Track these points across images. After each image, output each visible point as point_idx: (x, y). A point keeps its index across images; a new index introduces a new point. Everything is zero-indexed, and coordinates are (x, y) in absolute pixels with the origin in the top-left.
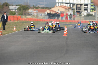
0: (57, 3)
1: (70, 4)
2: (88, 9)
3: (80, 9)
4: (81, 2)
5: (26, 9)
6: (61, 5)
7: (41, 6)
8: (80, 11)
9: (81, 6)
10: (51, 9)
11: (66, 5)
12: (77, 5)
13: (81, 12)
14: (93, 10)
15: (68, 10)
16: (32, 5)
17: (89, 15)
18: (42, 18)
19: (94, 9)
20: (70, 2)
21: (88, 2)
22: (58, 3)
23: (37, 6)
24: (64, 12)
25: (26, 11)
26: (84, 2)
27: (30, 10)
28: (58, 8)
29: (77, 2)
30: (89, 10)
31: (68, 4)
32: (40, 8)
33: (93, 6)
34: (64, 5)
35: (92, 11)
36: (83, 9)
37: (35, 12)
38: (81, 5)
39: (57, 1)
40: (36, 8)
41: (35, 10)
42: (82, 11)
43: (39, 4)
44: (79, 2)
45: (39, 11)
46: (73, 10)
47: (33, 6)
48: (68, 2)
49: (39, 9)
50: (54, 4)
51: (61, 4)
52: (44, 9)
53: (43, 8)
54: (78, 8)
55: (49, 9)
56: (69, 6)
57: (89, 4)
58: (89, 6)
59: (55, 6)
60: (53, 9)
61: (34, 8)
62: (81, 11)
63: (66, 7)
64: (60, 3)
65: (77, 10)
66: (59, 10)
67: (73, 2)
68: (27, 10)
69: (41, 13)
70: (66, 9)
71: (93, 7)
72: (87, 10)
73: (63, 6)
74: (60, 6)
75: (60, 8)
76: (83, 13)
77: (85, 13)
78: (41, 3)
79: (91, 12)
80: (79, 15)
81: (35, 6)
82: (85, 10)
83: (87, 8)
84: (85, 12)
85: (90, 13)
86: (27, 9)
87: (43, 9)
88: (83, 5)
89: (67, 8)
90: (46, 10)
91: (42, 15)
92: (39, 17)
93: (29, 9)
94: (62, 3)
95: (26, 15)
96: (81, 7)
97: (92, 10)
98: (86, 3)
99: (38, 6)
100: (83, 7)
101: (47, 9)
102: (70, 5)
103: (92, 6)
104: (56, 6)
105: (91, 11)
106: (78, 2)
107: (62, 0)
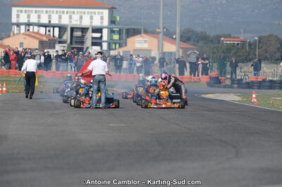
0: (14, 24)
2: (104, 42)
3: (83, 43)
4: (81, 22)
8: (83, 48)
9: (82, 32)
12: (72, 29)
14: (117, 45)
19: (121, 42)
20: (50, 21)
21: (102, 23)
22: (18, 25)
26: (91, 22)
28: (21, 39)
29: (71, 22)
30: (105, 46)
31: (45, 26)
34: (36, 29)
35: (115, 48)
36: (88, 42)
38: (84, 30)
39: (14, 20)
42: (88, 48)
44: (75, 22)
46: (64, 45)
48: (44, 20)
51: (27, 27)
54: (74, 40)
57: (105, 27)
58: (105, 32)
59: (12, 34)
60: (7, 42)
62: (85, 46)
63: (41, 35)
64: (22, 24)
65: (71, 44)
66: (21, 44)
67: (60, 21)
71: (116, 37)
72: (100, 44)
73: (33, 32)
74: (23, 34)
75: (25, 38)
79: (113, 49)
82: (94, 44)
83: (101, 38)
85: (112, 53)
88: (90, 30)
89: (45, 39)
94: (28, 24)
96: (86, 37)
97: (115, 44)
98: (97, 23)
100: (90, 35)
103: (113, 32)
104: (14, 35)
107: (29, 16)
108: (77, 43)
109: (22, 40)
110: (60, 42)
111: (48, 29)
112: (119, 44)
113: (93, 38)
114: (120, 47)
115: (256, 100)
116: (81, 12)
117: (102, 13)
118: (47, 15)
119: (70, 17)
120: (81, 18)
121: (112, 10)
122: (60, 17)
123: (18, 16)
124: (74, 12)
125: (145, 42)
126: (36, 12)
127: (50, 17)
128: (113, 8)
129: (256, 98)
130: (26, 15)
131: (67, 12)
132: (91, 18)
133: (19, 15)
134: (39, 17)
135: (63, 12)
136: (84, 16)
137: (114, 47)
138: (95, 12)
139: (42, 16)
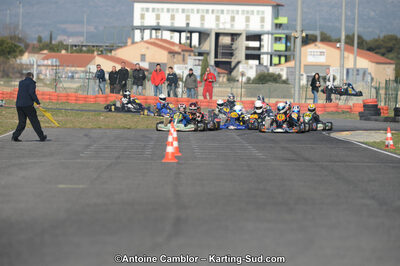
0: (137, 28)
1: (191, 32)
2: (264, 53)
3: (232, 55)
4: (232, 25)
5: (9, 53)
6: (154, 36)
7: (71, 41)
8: (230, 63)
9: (233, 40)
10: (111, 51)
11: (171, 37)
12: (218, 35)
13: (235, 67)
14: (283, 59)
15: (180, 57)
16: (37, 36)
17: (264, 78)
18: (77, 90)
19: (287, 53)
20: (188, 24)
21: (262, 26)
22: (142, 29)
23: (53, 42)
24: (165, 65)
25: (12, 61)
26: (247, 26)
27: (26, 59)
28: (142, 49)
29: (218, 25)
30: (265, 59)
31: (180, 31)
32: (67, 49)
33: (284, 40)
34: (167, 35)
35: (280, 63)
36: (240, 54)
37: (48, 66)
38: (234, 36)
39: (137, 22)
40: (50, 47)
41: (46, 58)
42: (239, 63)
43: (65, 32)
44: (226, 26)
45: (64, 63)
46: (201, 58)
47: (40, 40)
48: (180, 23)
49: (63, 52)
50: (125, 33)
51: (154, 32)
52: (83, 51)
53: (78, 49)
54: (220, 51)
55: (101, 54)
56: (183, 41)
57: (268, 33)
58: (266, 39)
59: (129, 41)
60: (120, 53)
61: (42, 49)
62: (234, 61)
63: (173, 44)
64: (147, 28)
65: (216, 57)
66: (143, 57)
67: (202, 24)
68: (15, 57)
69: (73, 69)
70: (172, 53)
71: (281, 47)
72: (257, 57)
73: (162, 40)
74: (147, 42)
75: (148, 48)
76: (241, 68)
77: (249, 70)
78: (70, 28)
79: (275, 65)
80: (225, 80)
81: (48, 40)
82: (248, 57)
83: (259, 49)
84: (251, 68)
85: (272, 70)
86: (14, 51)
87: (81, 51)
88: (243, 37)
89: (177, 49)
90: (94, 58)
91: (76, 76)
92: (66, 85)
93: (22, 53)
94: (157, 29)
95: (11, 75)
96: (234, 47)
97: (280, 56)
98: (255, 27)
99: (59, 38)
100: (242, 44)
101: (96, 53)
102: (190, 38)
103: (278, 40)
104: (133, 43)
105: (276, 60)
106: (221, 26)
107: (158, 17)
108: (224, 54)
109: (143, 51)
110: (200, 54)
111: (183, 35)
112: (286, 56)
113: (248, 48)
114: (286, 61)
115: (391, 142)
116: (233, 11)
117: (263, 12)
118: (184, 15)
119: (218, 19)
120: (233, 19)
121: (277, 8)
122: (203, 18)
123: (143, 17)
124: (222, 12)
125: (322, 53)
126: (168, 10)
127: (188, 17)
128: (278, 5)
129: (391, 139)
130: (154, 15)
131: (213, 11)
132: (248, 20)
133: (144, 14)
134: (173, 18)
135: (207, 11)
136: (237, 17)
137: (277, 62)
138: (253, 11)
139: (177, 16)
